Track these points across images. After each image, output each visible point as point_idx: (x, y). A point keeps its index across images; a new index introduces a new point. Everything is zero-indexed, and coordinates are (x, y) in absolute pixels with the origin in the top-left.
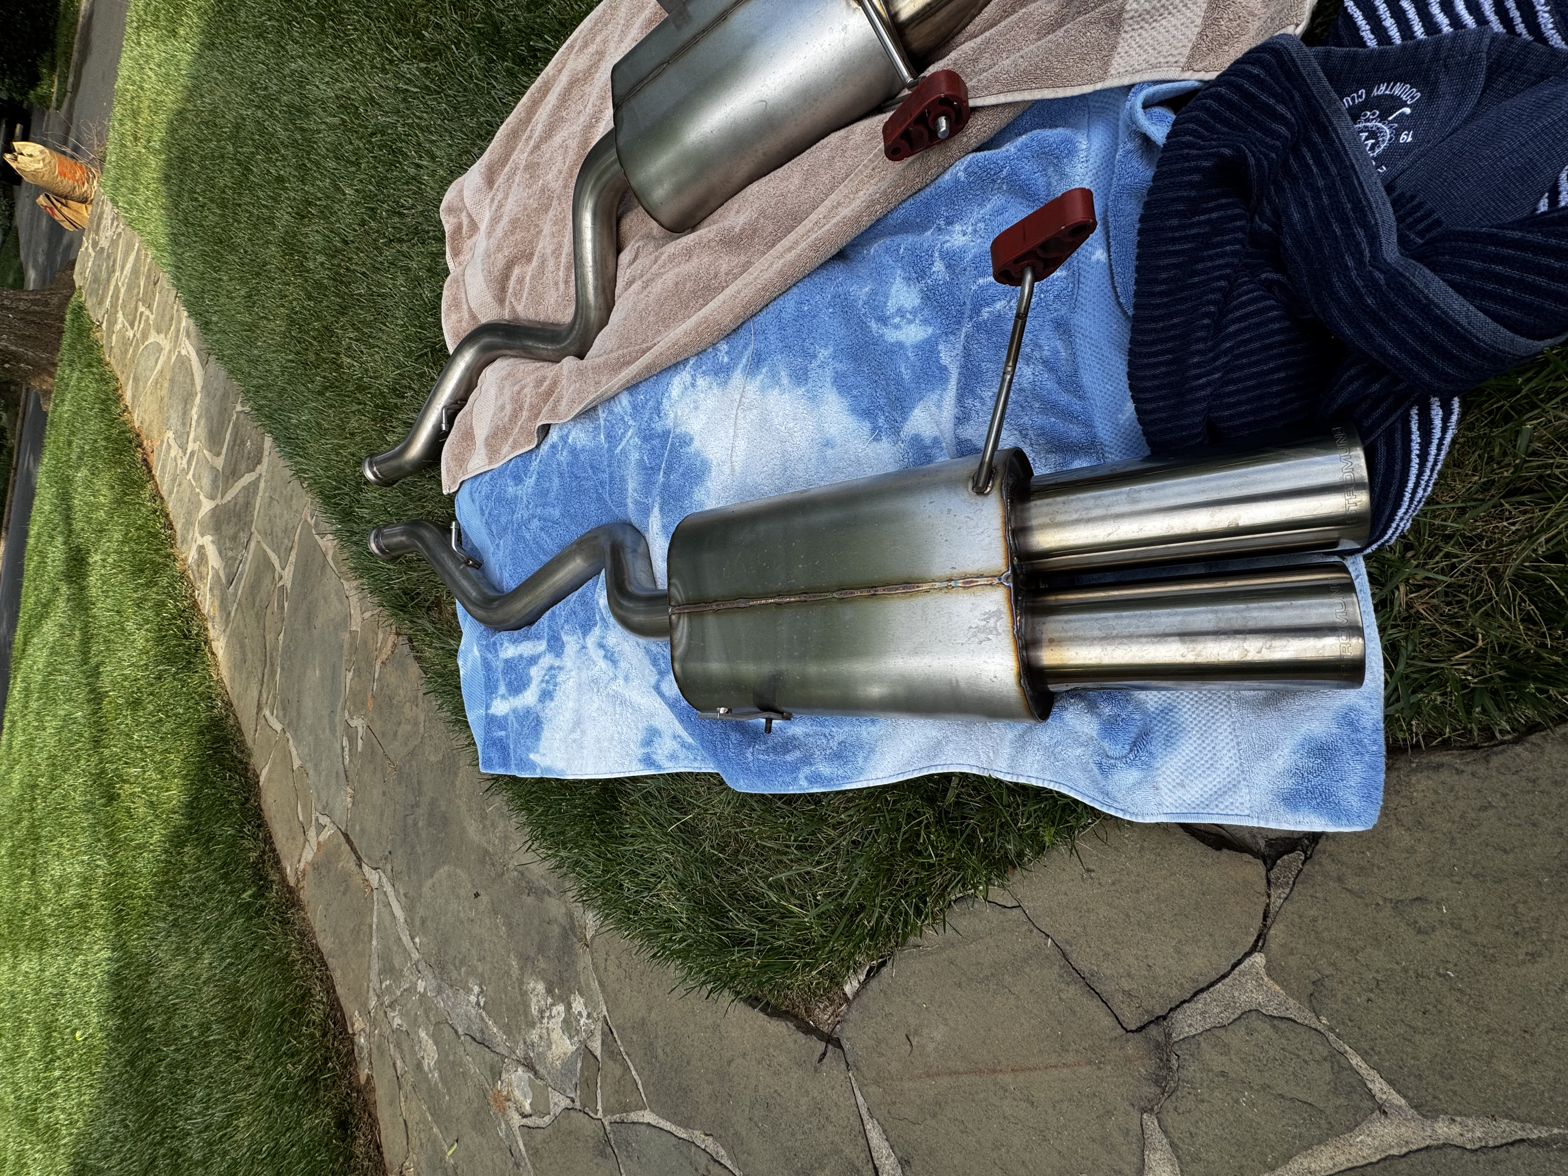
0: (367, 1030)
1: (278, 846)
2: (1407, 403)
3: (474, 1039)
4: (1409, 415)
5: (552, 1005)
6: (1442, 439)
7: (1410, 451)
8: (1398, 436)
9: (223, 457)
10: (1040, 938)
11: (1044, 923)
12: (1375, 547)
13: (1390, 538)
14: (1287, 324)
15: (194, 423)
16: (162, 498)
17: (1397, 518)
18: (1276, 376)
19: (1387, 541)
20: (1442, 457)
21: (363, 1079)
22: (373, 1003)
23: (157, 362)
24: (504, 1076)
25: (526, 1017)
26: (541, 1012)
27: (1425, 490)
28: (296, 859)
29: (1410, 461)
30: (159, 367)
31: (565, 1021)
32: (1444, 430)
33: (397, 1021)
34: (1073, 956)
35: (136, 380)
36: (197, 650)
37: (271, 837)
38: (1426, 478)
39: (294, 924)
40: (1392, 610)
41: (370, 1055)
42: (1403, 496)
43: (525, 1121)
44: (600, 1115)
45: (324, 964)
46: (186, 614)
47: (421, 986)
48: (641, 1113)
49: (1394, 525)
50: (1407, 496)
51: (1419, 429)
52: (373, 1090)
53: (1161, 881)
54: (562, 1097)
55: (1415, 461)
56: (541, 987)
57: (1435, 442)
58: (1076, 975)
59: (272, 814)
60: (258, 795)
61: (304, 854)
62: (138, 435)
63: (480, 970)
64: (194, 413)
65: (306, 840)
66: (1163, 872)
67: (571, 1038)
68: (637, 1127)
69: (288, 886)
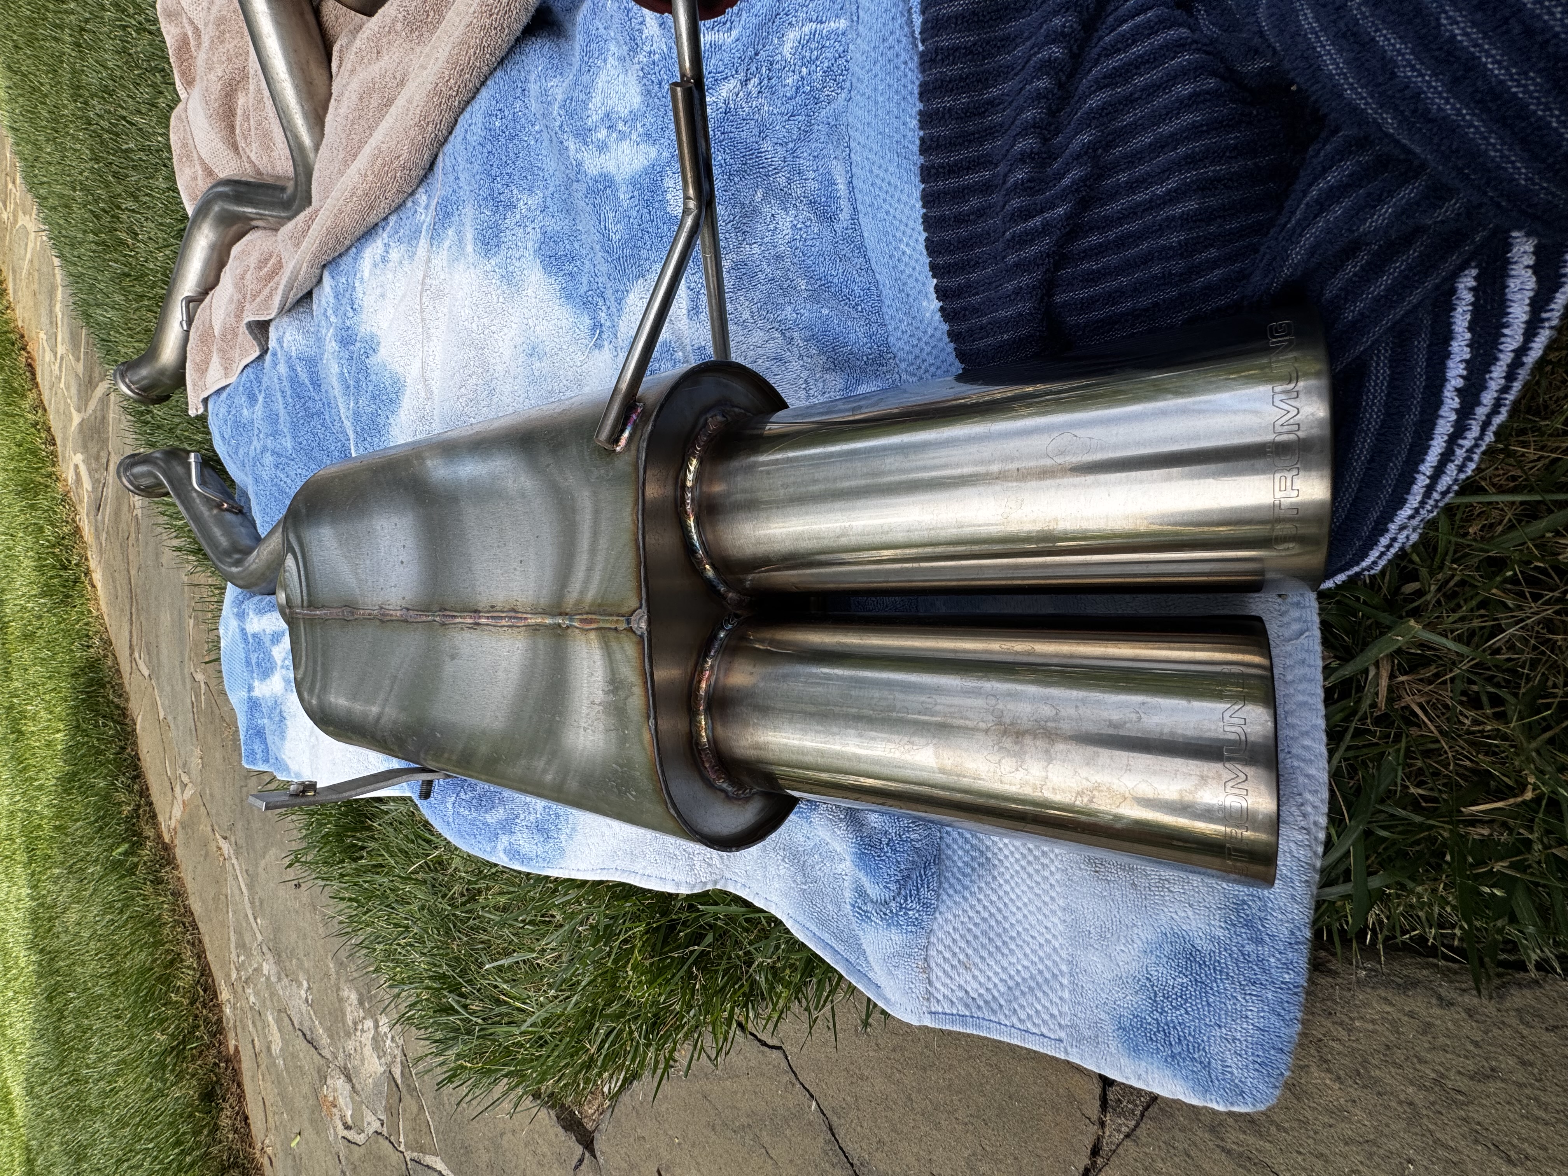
0: (232, 1000)
1: (154, 799)
2: (1455, 259)
3: (304, 1035)
4: (1453, 291)
5: (364, 1018)
6: (1521, 352)
7: (1443, 380)
8: (1421, 343)
9: (82, 361)
10: (804, 1097)
11: (807, 1077)
12: (1340, 578)
13: (1375, 563)
14: (1212, 83)
15: (59, 323)
16: (45, 410)
17: (1393, 527)
18: (1178, 210)
19: (1369, 568)
20: (1511, 397)
21: (232, 1050)
22: (234, 975)
23: (26, 250)
24: (329, 1081)
25: (344, 1025)
26: (355, 1023)
27: (1461, 469)
28: (167, 816)
29: (1439, 403)
30: (29, 256)
31: (373, 1038)
32: (1531, 330)
33: (252, 999)
34: (841, 1133)
35: (14, 271)
36: (75, 582)
37: (148, 789)
38: (1467, 443)
39: (168, 883)
40: (1358, 701)
41: (235, 1027)
42: (1413, 481)
43: (346, 1133)
44: (402, 1148)
45: (195, 927)
46: (66, 542)
47: (266, 968)
48: (434, 1158)
49: (1384, 541)
50: (1422, 481)
51: (1470, 329)
52: (240, 1061)
53: (955, 1063)
54: (374, 1118)
55: (1451, 402)
56: (354, 997)
57: (1506, 358)
58: (843, 1157)
59: (148, 765)
60: (135, 744)
61: (174, 811)
62: (22, 336)
63: (306, 965)
64: (58, 308)
65: (174, 797)
66: (960, 1051)
67: (379, 1058)
68: (430, 1171)
69: (164, 843)
